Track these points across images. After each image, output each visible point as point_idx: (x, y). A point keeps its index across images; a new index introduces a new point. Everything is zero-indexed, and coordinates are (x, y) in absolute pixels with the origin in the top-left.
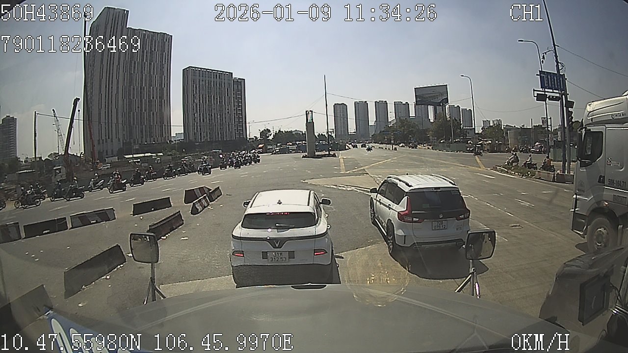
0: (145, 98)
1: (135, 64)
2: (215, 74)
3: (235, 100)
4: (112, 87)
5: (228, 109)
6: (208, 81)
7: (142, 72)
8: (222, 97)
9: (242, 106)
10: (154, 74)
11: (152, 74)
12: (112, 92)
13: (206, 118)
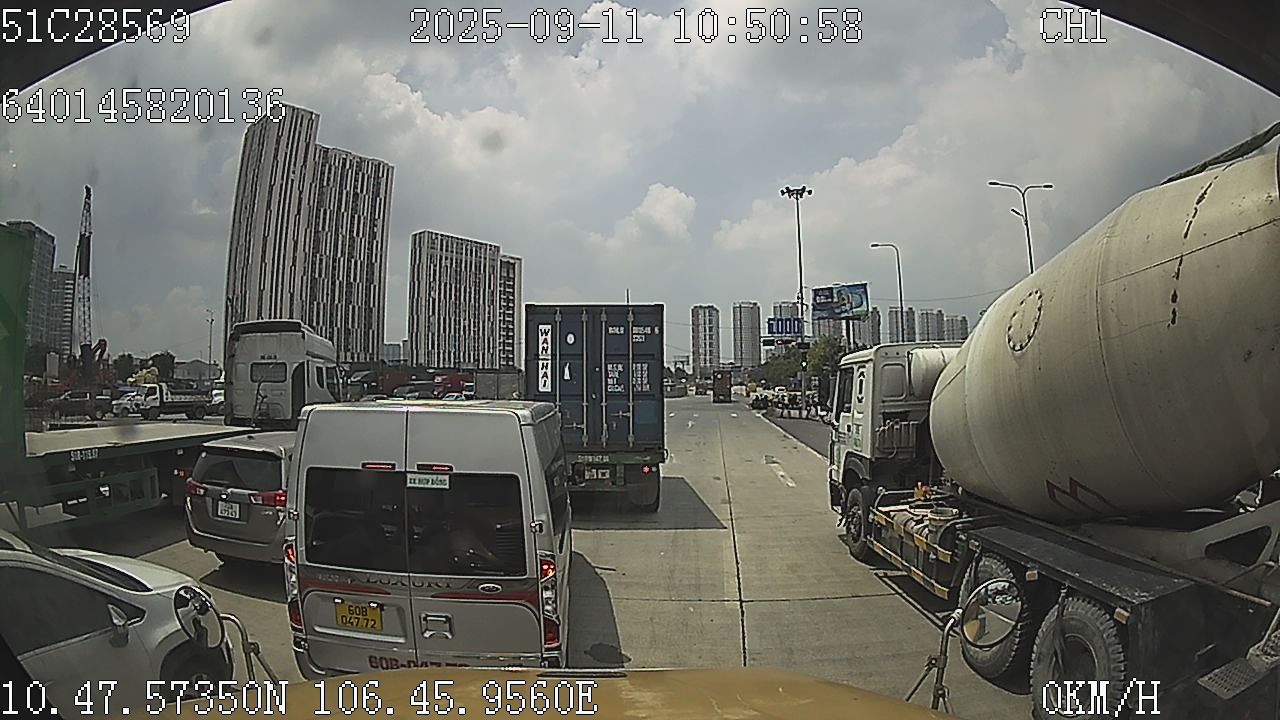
0: (341, 278)
2: (469, 247)
3: (502, 297)
5: (489, 313)
6: (456, 259)
7: (337, 230)
8: (479, 290)
9: (513, 308)
10: (358, 234)
11: (355, 235)
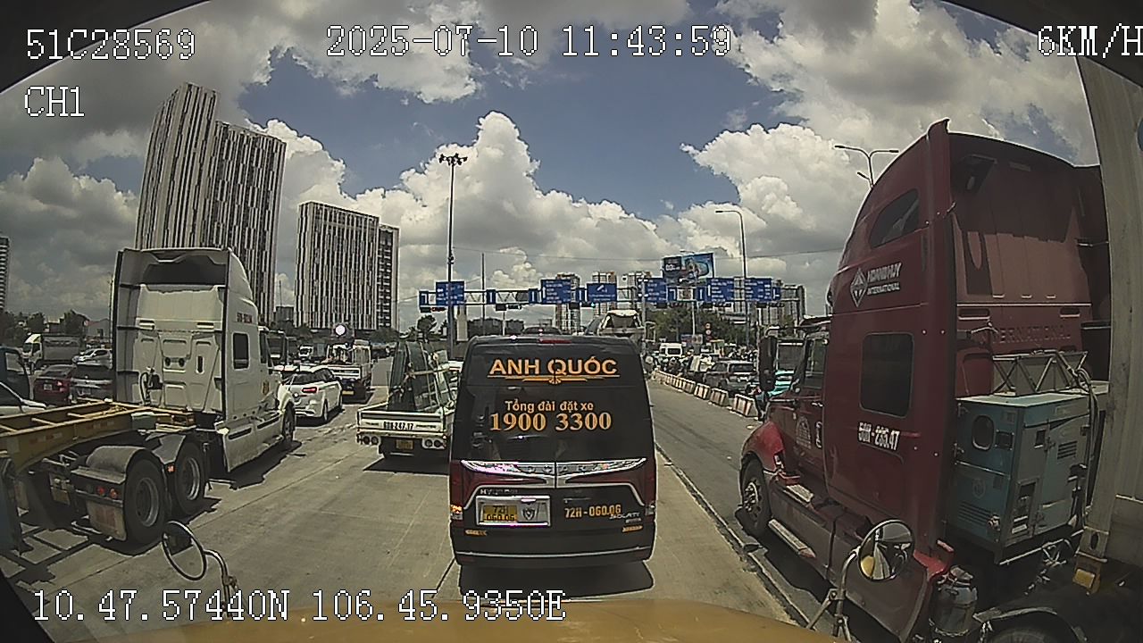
1: (223, 183)
2: (351, 218)
3: (381, 263)
4: (185, 221)
5: (368, 278)
6: (339, 229)
7: (233, 200)
8: (359, 257)
9: (391, 273)
10: (252, 205)
11: (249, 205)
12: (184, 229)
13: (332, 291)
